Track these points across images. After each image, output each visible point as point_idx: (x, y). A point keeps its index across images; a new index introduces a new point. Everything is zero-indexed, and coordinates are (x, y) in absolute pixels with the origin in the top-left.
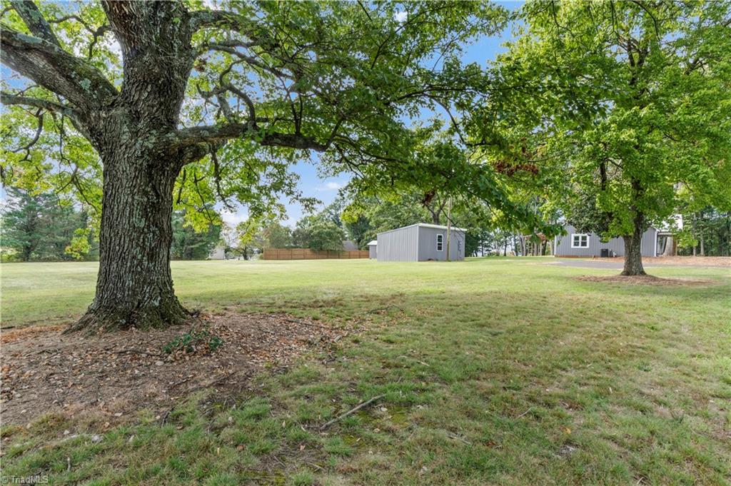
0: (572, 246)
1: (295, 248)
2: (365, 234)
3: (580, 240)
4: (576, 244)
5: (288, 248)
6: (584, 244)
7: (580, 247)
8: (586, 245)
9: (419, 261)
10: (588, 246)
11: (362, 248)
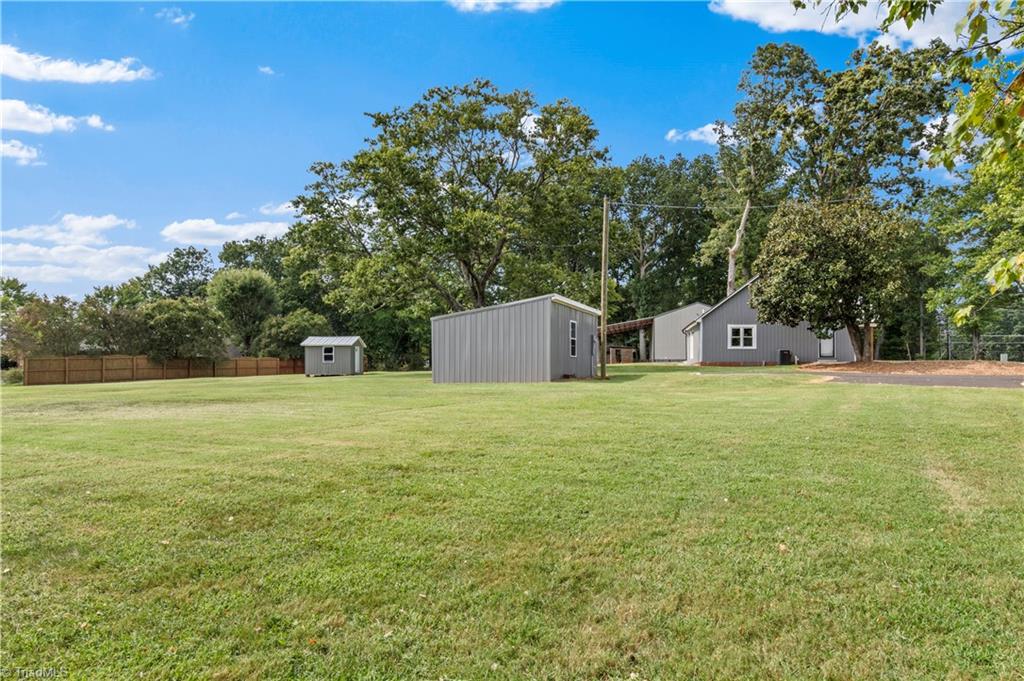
0: (730, 347)
1: (105, 353)
2: (266, 324)
3: (742, 336)
4: (735, 342)
5: (90, 354)
6: (748, 342)
7: (741, 347)
8: (751, 345)
9: (552, 380)
10: (754, 346)
11: (260, 354)
